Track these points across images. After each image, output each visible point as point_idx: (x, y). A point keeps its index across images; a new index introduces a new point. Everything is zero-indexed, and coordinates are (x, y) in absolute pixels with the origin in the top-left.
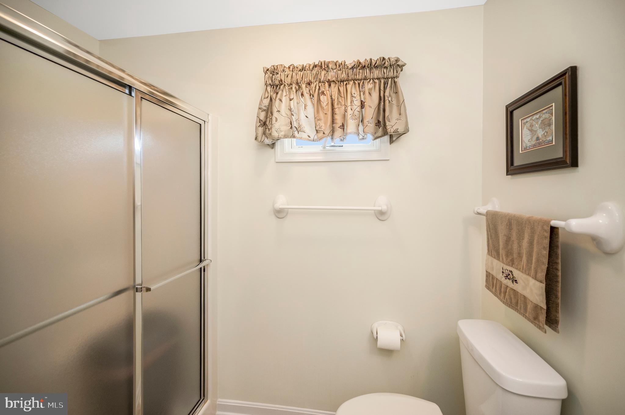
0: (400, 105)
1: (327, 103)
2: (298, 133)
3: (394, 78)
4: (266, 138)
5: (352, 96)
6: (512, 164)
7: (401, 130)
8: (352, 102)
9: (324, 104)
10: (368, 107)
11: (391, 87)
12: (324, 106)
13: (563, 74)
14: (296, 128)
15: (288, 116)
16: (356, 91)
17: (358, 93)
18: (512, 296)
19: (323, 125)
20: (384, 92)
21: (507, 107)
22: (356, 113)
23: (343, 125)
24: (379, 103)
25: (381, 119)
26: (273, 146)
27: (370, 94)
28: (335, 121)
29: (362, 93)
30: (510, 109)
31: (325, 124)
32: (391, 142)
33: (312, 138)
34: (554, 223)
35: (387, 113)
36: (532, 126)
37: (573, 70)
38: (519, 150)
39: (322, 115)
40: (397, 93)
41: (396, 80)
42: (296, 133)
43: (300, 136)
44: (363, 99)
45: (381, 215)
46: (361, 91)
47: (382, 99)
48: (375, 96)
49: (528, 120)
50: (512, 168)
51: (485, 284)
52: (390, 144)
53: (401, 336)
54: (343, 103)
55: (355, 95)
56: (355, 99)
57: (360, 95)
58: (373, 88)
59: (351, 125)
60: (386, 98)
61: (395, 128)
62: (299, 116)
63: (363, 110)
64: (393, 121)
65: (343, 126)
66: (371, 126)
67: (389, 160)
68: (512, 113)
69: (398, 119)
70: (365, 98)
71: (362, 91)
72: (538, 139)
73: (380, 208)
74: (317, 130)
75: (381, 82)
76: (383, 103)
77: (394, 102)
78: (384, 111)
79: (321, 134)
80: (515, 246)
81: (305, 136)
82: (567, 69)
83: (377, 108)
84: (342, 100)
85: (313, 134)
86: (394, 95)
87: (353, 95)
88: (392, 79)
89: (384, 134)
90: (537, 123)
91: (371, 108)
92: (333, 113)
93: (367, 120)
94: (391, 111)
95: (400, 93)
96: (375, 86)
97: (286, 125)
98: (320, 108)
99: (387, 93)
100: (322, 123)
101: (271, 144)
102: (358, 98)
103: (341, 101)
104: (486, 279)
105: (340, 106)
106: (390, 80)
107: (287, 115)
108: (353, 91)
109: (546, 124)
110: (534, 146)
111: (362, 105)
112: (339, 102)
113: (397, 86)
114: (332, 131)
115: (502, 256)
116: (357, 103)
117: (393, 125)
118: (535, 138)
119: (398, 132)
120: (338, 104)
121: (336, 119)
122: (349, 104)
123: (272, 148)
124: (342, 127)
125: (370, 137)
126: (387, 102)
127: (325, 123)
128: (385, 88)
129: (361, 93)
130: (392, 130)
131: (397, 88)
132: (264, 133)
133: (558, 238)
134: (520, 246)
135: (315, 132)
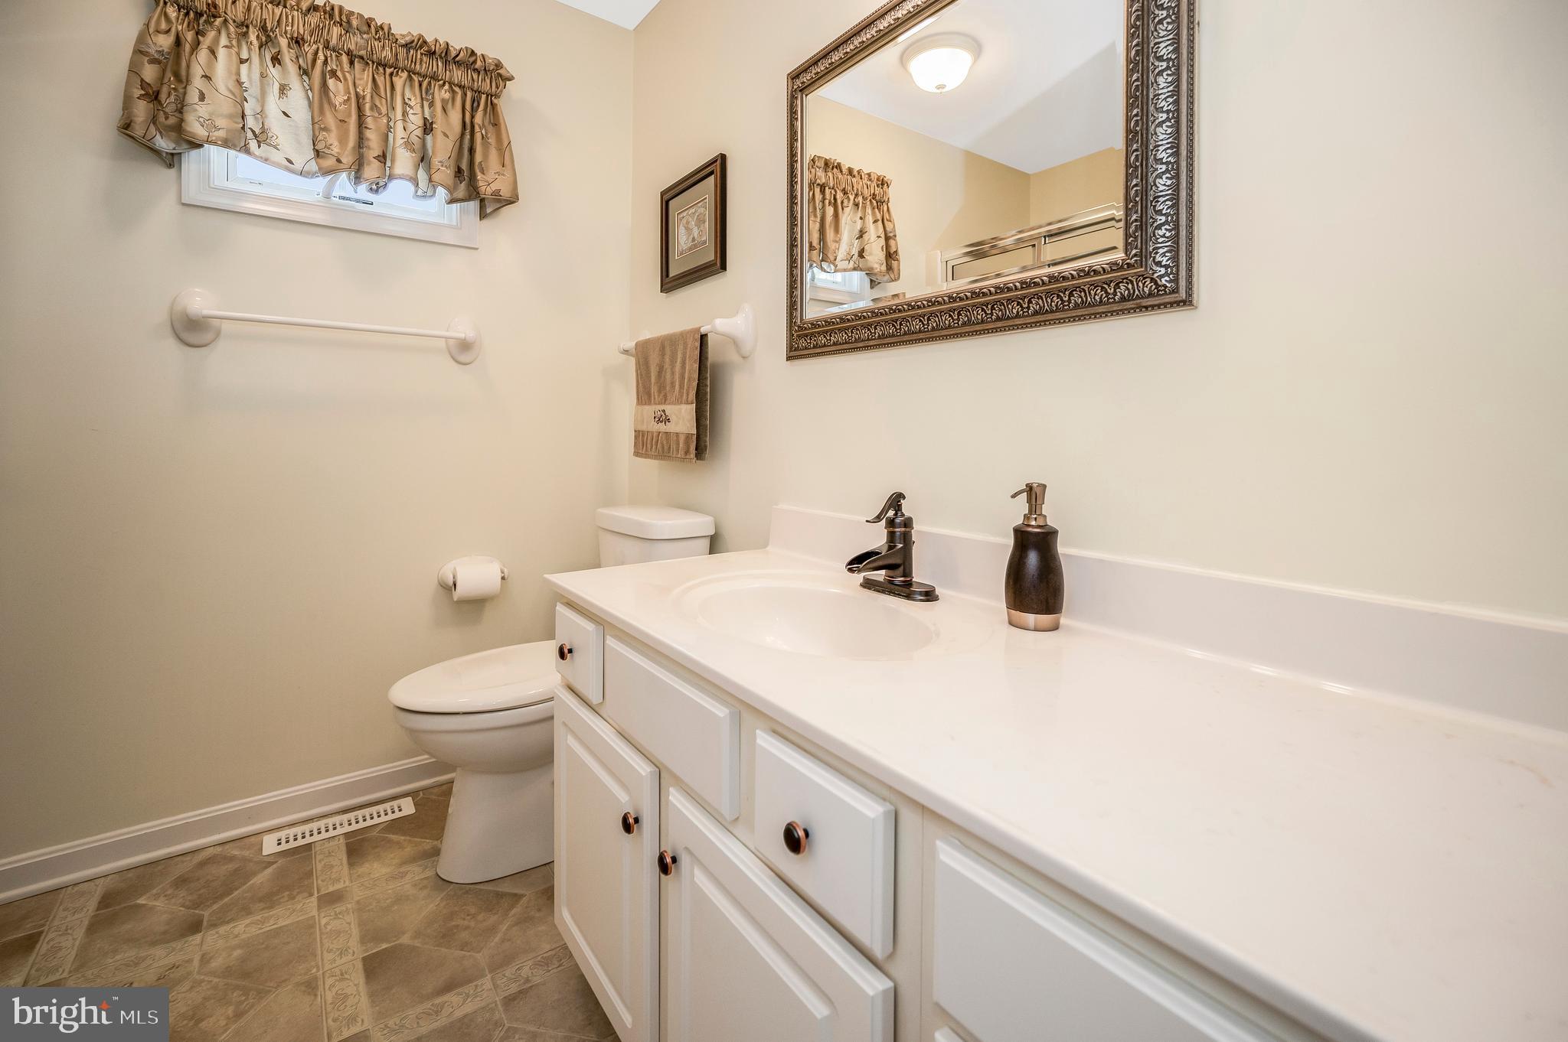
0: (504, 150)
1: (346, 98)
2: (259, 146)
3: (492, 96)
4: (158, 134)
5: (405, 103)
6: (667, 276)
7: (505, 193)
8: (405, 114)
9: (338, 100)
10: (442, 134)
11: (485, 110)
12: (337, 103)
13: (713, 162)
14: (253, 132)
15: (236, 97)
16: (415, 96)
17: (419, 100)
18: (665, 442)
19: (336, 143)
20: (473, 117)
21: (663, 194)
22: (414, 139)
23: (384, 156)
24: (463, 135)
25: (464, 166)
26: (172, 160)
27: (444, 110)
28: (366, 144)
29: (426, 104)
30: (666, 197)
31: (340, 142)
32: (483, 215)
33: (298, 166)
34: (703, 330)
35: (478, 158)
36: (688, 223)
37: (723, 158)
38: (675, 256)
39: (330, 120)
40: (496, 125)
41: (495, 101)
42: (253, 144)
43: (263, 155)
44: (427, 115)
45: (463, 350)
46: (426, 97)
47: (468, 128)
48: (455, 116)
49: (685, 214)
50: (667, 280)
51: (633, 451)
52: (480, 219)
53: (503, 572)
54: (384, 110)
55: (412, 103)
56: (411, 111)
57: (422, 107)
58: (450, 101)
59: (403, 161)
60: (477, 128)
61: (494, 187)
62: (263, 106)
63: (429, 138)
64: (491, 175)
65: (382, 158)
66: (445, 174)
67: (477, 249)
68: (667, 203)
69: (498, 173)
70: (433, 115)
71: (427, 100)
72: (694, 239)
73: (462, 336)
74: (317, 151)
75: (466, 95)
76: (468, 137)
77: (492, 140)
78: (472, 150)
79: (330, 162)
80: (668, 376)
81: (278, 157)
82: (717, 157)
83: (458, 143)
84: (382, 104)
85: (303, 156)
86: (490, 128)
87: (407, 100)
88: (488, 96)
89: (470, 197)
90: (693, 219)
91: (448, 137)
92: (361, 125)
93: (440, 159)
94: (486, 156)
95: (503, 126)
96: (453, 99)
97: (231, 117)
98: (326, 106)
99: (478, 119)
100: (333, 139)
101: (167, 153)
102: (418, 109)
103: (378, 103)
104: (635, 443)
105: (377, 115)
106: (484, 97)
107: (233, 94)
108: (408, 94)
109: (700, 221)
110: (690, 249)
111: (428, 128)
112: (374, 107)
113: (498, 112)
114: (357, 162)
115: (654, 395)
116: (415, 121)
117: (490, 181)
118: (690, 240)
119: (501, 196)
120: (372, 109)
121: (368, 139)
122: (399, 115)
123: (170, 166)
124: (382, 160)
125: (441, 192)
126: (478, 136)
127: (343, 141)
128: (474, 109)
129: (425, 102)
130: (489, 191)
131: (498, 116)
132: (154, 120)
133: (707, 348)
134: (673, 373)
135: (312, 154)
